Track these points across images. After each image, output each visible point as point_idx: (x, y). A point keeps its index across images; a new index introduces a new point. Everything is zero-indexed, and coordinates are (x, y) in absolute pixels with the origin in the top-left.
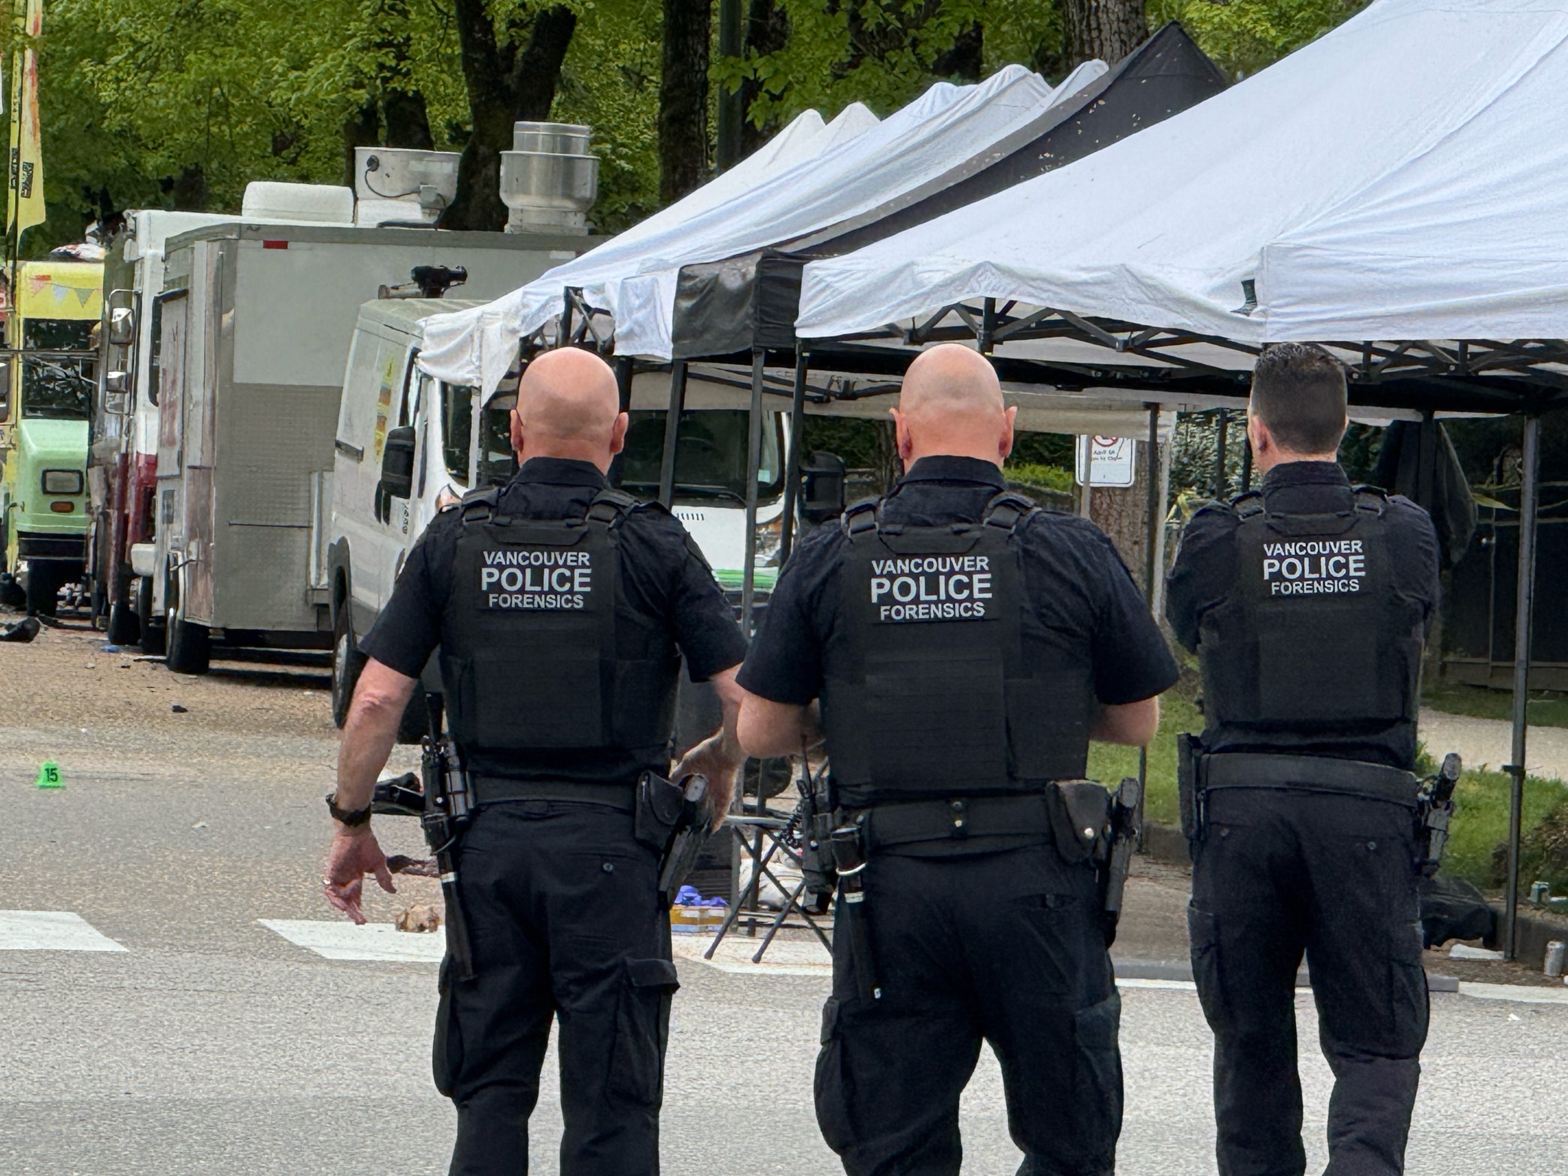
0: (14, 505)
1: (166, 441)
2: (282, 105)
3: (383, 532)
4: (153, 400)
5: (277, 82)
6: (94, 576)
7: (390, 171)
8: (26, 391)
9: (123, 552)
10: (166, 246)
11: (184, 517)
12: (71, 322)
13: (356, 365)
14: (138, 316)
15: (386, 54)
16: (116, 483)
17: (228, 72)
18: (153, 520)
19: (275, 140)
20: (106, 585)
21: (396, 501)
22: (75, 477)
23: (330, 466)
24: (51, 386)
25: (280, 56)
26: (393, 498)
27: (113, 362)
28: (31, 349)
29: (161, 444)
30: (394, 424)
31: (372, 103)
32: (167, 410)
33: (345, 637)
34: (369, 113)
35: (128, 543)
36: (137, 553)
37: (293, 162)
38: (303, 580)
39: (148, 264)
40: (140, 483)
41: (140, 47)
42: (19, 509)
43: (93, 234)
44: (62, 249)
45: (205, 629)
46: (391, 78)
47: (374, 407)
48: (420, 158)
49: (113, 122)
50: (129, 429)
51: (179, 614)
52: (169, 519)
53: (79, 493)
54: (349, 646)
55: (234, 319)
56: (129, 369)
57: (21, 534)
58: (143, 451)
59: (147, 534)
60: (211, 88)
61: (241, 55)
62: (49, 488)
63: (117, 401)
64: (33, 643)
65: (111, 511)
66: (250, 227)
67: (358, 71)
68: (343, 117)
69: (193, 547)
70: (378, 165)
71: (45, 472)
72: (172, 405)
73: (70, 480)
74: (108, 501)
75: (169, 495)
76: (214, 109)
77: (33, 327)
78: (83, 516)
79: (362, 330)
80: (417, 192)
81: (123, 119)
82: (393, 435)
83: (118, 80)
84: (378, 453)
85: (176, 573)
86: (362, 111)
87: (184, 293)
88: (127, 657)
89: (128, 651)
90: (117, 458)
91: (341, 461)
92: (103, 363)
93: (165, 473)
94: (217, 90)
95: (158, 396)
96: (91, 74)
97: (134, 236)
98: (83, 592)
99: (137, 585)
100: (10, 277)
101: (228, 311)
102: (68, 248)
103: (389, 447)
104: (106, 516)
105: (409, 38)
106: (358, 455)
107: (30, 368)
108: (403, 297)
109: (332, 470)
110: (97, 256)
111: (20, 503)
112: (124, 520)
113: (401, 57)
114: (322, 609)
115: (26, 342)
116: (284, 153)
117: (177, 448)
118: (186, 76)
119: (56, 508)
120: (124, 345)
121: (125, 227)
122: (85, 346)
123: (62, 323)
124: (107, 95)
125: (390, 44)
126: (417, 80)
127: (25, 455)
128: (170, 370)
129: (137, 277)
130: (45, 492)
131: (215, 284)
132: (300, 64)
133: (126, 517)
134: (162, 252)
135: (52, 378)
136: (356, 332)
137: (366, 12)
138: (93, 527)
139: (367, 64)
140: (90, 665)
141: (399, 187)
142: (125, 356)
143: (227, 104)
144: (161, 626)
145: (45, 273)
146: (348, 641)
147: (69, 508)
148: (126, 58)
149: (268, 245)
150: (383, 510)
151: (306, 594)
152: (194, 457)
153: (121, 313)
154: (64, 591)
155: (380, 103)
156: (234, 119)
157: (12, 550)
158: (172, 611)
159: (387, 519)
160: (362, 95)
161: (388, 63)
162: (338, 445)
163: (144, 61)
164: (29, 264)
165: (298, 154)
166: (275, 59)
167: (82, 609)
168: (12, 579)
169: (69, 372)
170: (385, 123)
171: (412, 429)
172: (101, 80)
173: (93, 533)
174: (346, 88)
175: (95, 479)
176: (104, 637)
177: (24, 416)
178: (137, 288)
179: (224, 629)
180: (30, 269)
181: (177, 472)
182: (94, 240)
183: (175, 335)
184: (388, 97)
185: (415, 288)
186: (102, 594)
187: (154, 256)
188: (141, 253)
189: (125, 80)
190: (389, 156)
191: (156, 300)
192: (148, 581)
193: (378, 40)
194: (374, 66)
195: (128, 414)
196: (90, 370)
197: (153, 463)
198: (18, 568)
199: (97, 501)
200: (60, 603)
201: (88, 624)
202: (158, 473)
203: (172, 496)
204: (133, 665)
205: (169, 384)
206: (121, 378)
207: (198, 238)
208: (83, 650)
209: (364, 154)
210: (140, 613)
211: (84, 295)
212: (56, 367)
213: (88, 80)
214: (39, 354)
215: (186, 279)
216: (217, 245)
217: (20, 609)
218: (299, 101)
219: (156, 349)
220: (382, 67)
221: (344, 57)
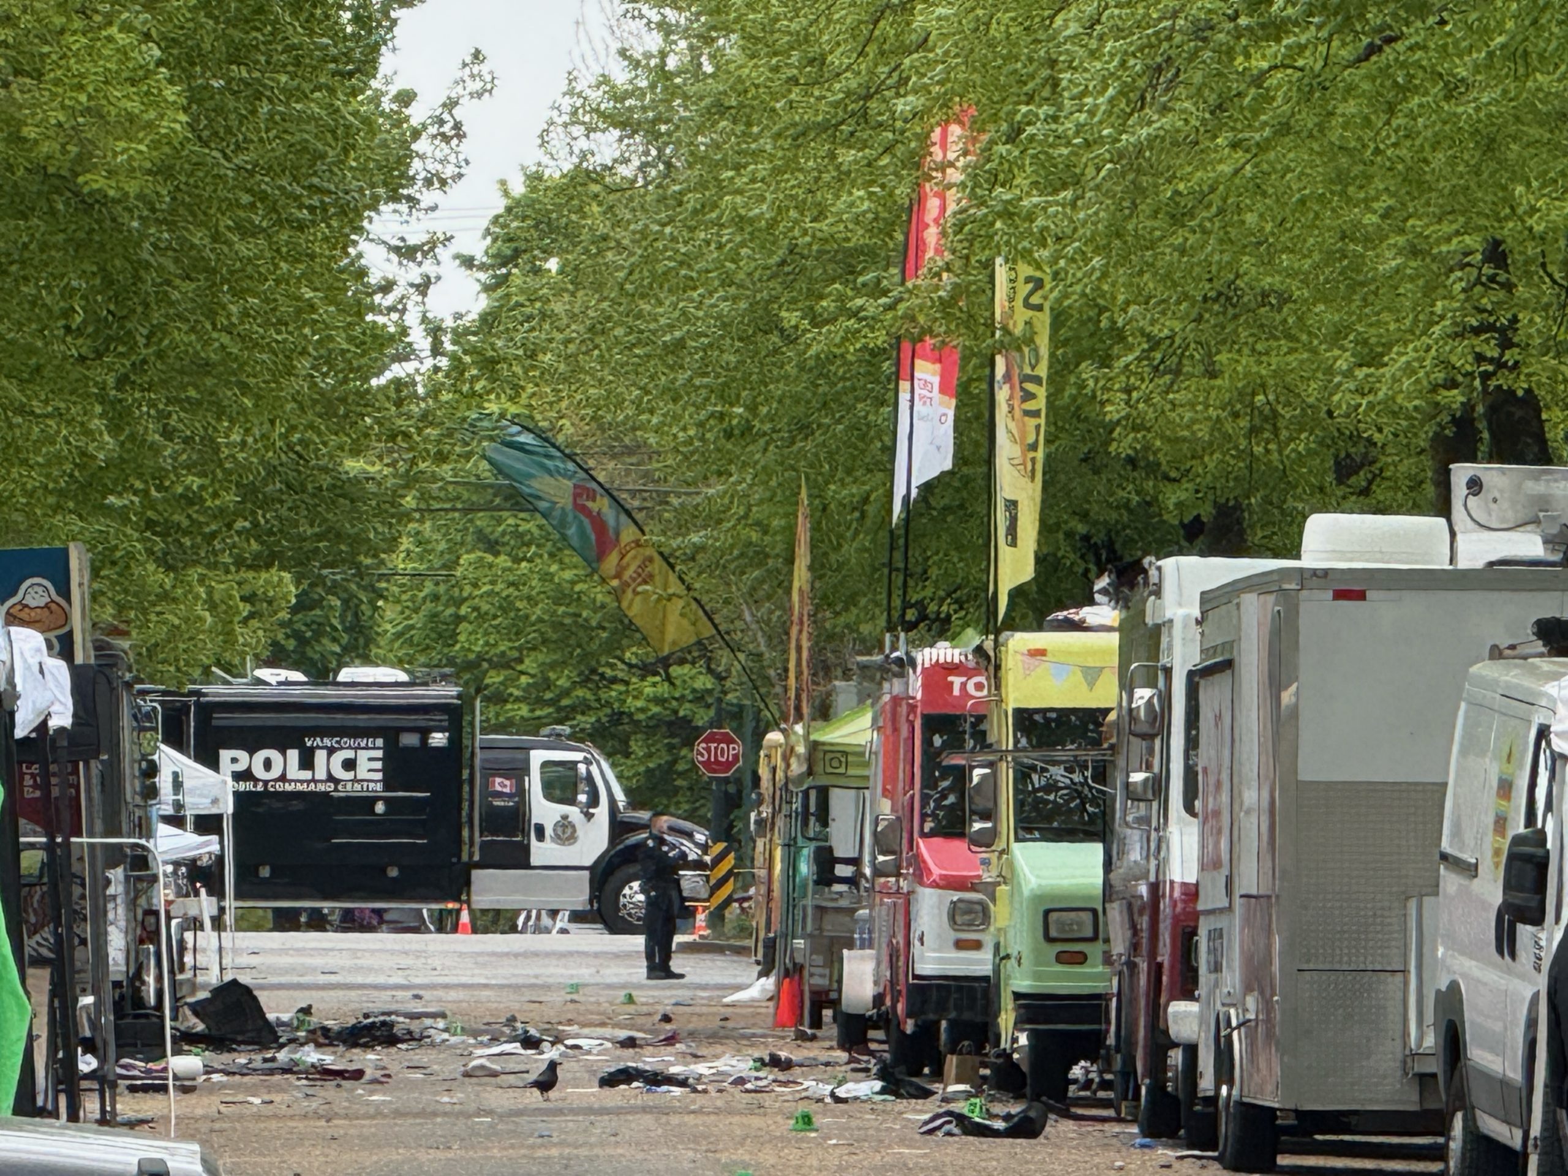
0: (1007, 957)
1: (1209, 863)
2: (1347, 416)
3: (1509, 971)
4: (1189, 808)
5: (1340, 384)
6: (1118, 1049)
7: (1498, 495)
8: (1020, 805)
9: (1156, 1012)
10: (1202, 603)
11: (1237, 964)
12: (1074, 711)
13: (1464, 752)
14: (1166, 698)
15: (1487, 341)
16: (1144, 922)
17: (1275, 374)
18: (1196, 971)
19: (1337, 463)
20: (1133, 1059)
21: (1524, 931)
22: (1087, 917)
23: (1434, 889)
24: (1052, 797)
25: (1344, 349)
26: (1520, 927)
27: (1135, 762)
28: (1024, 749)
29: (1203, 868)
30: (1519, 828)
31: (1468, 407)
32: (1210, 822)
33: (1459, 1115)
34: (1464, 422)
35: (1163, 1000)
36: (1176, 1014)
37: (1365, 492)
38: (1399, 1042)
39: (1177, 630)
40: (1176, 919)
41: (1155, 344)
42: (1013, 962)
43: (1104, 591)
44: (1061, 615)
45: (1273, 1110)
46: (1494, 373)
47: (1488, 804)
48: (1536, 478)
49: (1123, 445)
50: (1157, 848)
51: (1235, 1092)
52: (1217, 968)
53: (1094, 938)
54: (1464, 1128)
55: (1297, 694)
56: (1156, 769)
57: (1017, 996)
58: (1177, 879)
59: (1188, 991)
60: (1254, 394)
61: (1291, 351)
62: (1053, 933)
63: (1143, 812)
64: (1041, 1139)
65: (1137, 960)
66: (1314, 572)
67: (1447, 364)
68: (1430, 429)
69: (1251, 1002)
70: (1481, 486)
71: (1047, 913)
72: (1217, 814)
73: (1080, 924)
74: (1135, 947)
75: (1217, 935)
76: (1257, 421)
77: (1025, 719)
78: (1100, 969)
79: (1469, 703)
80: (1536, 521)
81: (1135, 439)
82: (1517, 840)
83: (1128, 390)
84: (1497, 865)
85: (1229, 1037)
86: (1454, 420)
87: (1228, 665)
88: (1165, 1153)
89: (1166, 1146)
90: (1143, 890)
91: (1450, 881)
92: (1121, 762)
93: (1209, 907)
94: (1260, 398)
95: (1197, 804)
96: (1091, 383)
97: (1158, 593)
98: (1101, 1072)
99: (1176, 1057)
100: (991, 654)
101: (1287, 688)
102: (1072, 614)
103: (1512, 857)
104: (1132, 966)
105: (1515, 320)
106: (1471, 870)
107: (1023, 775)
108: (1525, 658)
109: (1436, 894)
110: (1108, 622)
111: (1015, 954)
112: (1157, 970)
113: (1506, 344)
114: (1425, 1080)
115: (1016, 742)
116: (1353, 480)
117: (1225, 871)
118: (1218, 382)
119: (1062, 958)
120: (1149, 737)
121: (1146, 583)
122: (1096, 743)
123: (1064, 713)
124: (1113, 411)
125: (1491, 328)
126: (1529, 375)
127: (1021, 893)
128: (1212, 768)
129: (1164, 644)
130: (1049, 939)
131: (1270, 654)
132: (1372, 358)
133: (1160, 966)
134: (1196, 613)
135: (1052, 787)
136: (1463, 705)
137: (1458, 287)
138: (1115, 981)
139: (1461, 356)
140: (1118, 1164)
141: (1511, 517)
142: (1151, 751)
143: (1275, 414)
144: (1211, 1109)
145: (1039, 646)
146: (1465, 1120)
147: (1080, 959)
148: (1139, 359)
149: (1341, 595)
150: (1506, 943)
151: (1405, 1062)
152: (1249, 880)
153: (1143, 694)
154: (1077, 1071)
155: (1480, 409)
156: (1284, 434)
157: (1006, 1019)
158: (1224, 1090)
159: (1513, 955)
160: (1456, 398)
161: (1489, 354)
162: (1444, 857)
163: (1162, 361)
164: (1018, 635)
165: (1370, 482)
166: (1336, 352)
167: (1101, 1094)
168: (1006, 1056)
169: (1077, 777)
170: (1486, 435)
171: (1542, 833)
172: (1104, 389)
173: (1115, 990)
174: (1435, 388)
175: (1116, 918)
176: (1135, 1129)
177: (1017, 839)
178: (1164, 660)
179: (1296, 1111)
180: (1019, 642)
181: (1225, 903)
182: (1105, 599)
183: (1218, 718)
184: (1489, 399)
185: (1539, 647)
186: (1128, 1073)
187: (1187, 617)
188: (1168, 615)
189: (1137, 389)
190: (1495, 474)
191: (1191, 674)
192: (1191, 1051)
193: (1475, 323)
194: (1470, 359)
195: (1157, 830)
196: (1102, 774)
197: (1192, 893)
198: (1015, 1040)
199: (1119, 947)
200: (1072, 1088)
201: (1111, 1113)
202: (1201, 906)
203: (1221, 937)
204: (1177, 1165)
205: (1211, 788)
206: (1146, 780)
207: (1244, 590)
208: (1106, 1145)
209: (1461, 473)
210: (1181, 1096)
211: (1092, 675)
212: (1057, 772)
213: (1088, 391)
214: (1035, 754)
215: (1229, 645)
216: (1271, 598)
217: (1018, 1096)
218: (1371, 406)
219: (1192, 743)
220: (1480, 358)
221: (1428, 348)
